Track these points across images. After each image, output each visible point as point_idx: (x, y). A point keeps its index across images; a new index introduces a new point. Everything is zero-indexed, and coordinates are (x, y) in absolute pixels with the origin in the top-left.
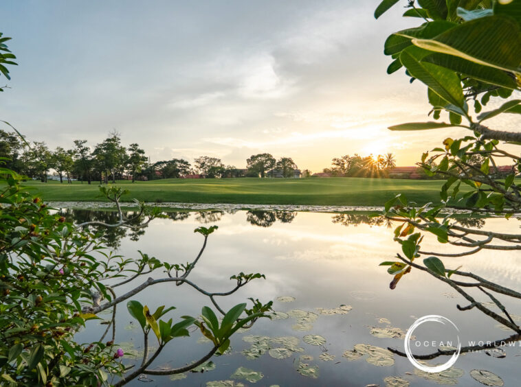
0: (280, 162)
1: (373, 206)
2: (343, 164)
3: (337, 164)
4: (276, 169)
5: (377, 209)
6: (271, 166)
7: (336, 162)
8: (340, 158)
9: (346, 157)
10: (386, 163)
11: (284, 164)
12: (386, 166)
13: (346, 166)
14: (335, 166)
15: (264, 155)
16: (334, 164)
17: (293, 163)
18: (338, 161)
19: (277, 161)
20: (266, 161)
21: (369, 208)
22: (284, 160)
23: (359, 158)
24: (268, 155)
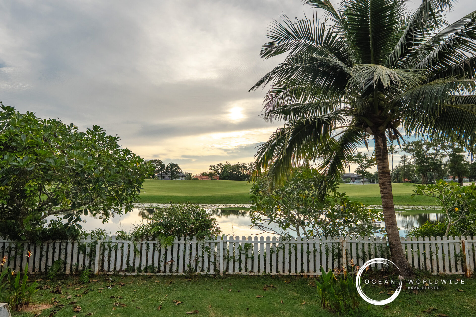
0: (168, 167)
1: (240, 204)
2: (218, 170)
3: (214, 170)
4: (165, 172)
5: (243, 206)
6: (161, 170)
7: (212, 168)
8: (216, 165)
9: (220, 165)
10: (248, 170)
11: (171, 169)
12: (249, 172)
13: (220, 171)
14: (212, 171)
15: (155, 161)
16: (211, 169)
17: (179, 168)
18: (214, 167)
19: (166, 166)
20: (157, 165)
21: (239, 205)
22: (172, 165)
23: (230, 165)
24: (159, 161)
